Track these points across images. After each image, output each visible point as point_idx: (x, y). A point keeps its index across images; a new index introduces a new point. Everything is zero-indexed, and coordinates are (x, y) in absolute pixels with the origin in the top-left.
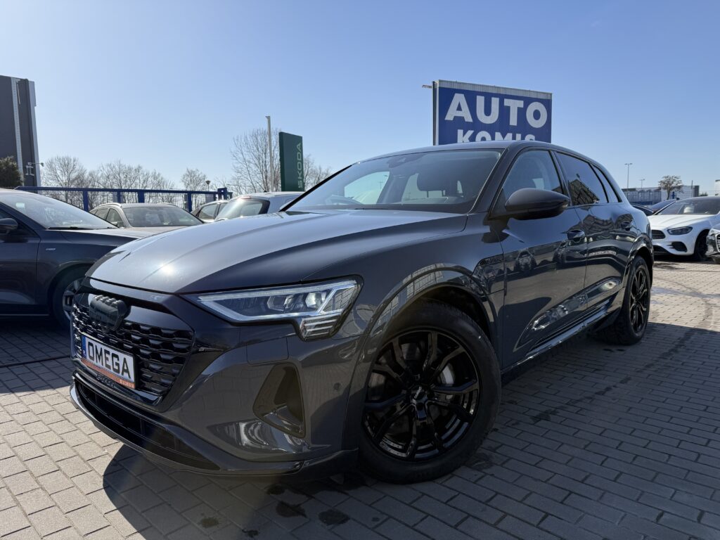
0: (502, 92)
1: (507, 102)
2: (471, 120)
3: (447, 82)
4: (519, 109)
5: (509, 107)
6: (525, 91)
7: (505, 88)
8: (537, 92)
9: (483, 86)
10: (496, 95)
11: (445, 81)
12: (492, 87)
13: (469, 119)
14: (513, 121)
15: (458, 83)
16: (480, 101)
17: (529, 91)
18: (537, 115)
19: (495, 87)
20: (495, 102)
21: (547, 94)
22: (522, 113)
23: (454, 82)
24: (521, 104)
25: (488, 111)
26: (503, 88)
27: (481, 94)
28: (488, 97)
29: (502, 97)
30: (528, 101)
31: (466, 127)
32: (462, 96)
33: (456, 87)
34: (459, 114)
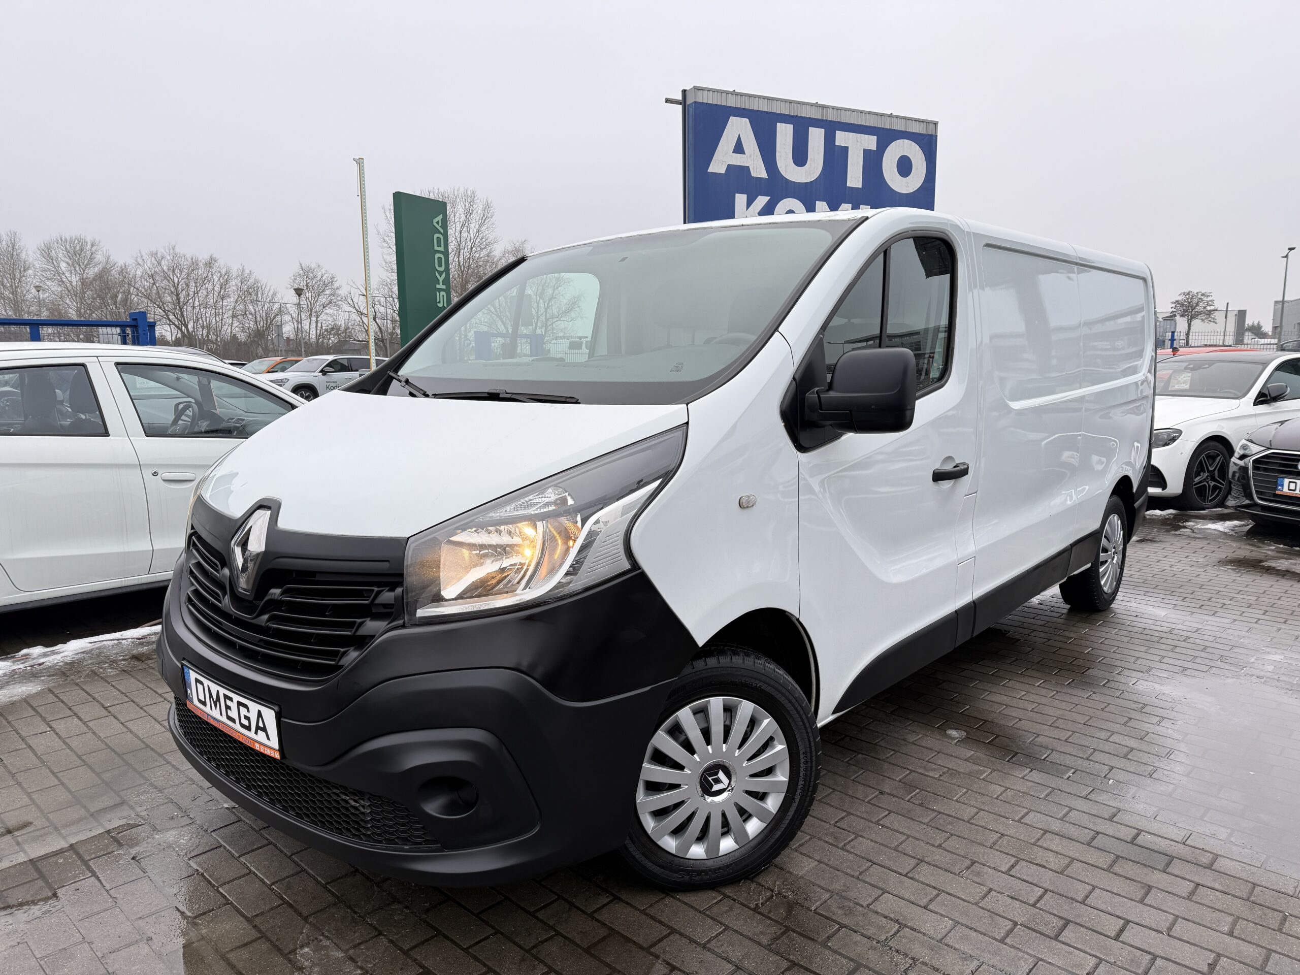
0: (831, 116)
1: (842, 138)
2: (764, 175)
3: (714, 91)
4: (866, 152)
5: (845, 150)
6: (882, 115)
7: (838, 109)
8: (907, 119)
9: (791, 102)
10: (817, 123)
11: (709, 90)
12: (811, 105)
13: (759, 171)
14: (855, 178)
15: (737, 94)
16: (784, 134)
17: (891, 116)
18: (905, 166)
19: (816, 105)
20: (816, 137)
21: (927, 122)
22: (873, 161)
23: (727, 93)
24: (871, 142)
25: (800, 157)
26: (833, 108)
27: (786, 119)
28: (801, 125)
29: (831, 127)
30: (886, 136)
31: (753, 188)
32: (746, 121)
33: (732, 102)
34: (738, 160)
